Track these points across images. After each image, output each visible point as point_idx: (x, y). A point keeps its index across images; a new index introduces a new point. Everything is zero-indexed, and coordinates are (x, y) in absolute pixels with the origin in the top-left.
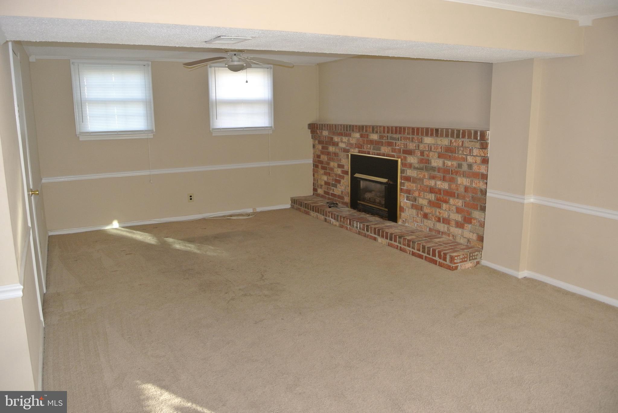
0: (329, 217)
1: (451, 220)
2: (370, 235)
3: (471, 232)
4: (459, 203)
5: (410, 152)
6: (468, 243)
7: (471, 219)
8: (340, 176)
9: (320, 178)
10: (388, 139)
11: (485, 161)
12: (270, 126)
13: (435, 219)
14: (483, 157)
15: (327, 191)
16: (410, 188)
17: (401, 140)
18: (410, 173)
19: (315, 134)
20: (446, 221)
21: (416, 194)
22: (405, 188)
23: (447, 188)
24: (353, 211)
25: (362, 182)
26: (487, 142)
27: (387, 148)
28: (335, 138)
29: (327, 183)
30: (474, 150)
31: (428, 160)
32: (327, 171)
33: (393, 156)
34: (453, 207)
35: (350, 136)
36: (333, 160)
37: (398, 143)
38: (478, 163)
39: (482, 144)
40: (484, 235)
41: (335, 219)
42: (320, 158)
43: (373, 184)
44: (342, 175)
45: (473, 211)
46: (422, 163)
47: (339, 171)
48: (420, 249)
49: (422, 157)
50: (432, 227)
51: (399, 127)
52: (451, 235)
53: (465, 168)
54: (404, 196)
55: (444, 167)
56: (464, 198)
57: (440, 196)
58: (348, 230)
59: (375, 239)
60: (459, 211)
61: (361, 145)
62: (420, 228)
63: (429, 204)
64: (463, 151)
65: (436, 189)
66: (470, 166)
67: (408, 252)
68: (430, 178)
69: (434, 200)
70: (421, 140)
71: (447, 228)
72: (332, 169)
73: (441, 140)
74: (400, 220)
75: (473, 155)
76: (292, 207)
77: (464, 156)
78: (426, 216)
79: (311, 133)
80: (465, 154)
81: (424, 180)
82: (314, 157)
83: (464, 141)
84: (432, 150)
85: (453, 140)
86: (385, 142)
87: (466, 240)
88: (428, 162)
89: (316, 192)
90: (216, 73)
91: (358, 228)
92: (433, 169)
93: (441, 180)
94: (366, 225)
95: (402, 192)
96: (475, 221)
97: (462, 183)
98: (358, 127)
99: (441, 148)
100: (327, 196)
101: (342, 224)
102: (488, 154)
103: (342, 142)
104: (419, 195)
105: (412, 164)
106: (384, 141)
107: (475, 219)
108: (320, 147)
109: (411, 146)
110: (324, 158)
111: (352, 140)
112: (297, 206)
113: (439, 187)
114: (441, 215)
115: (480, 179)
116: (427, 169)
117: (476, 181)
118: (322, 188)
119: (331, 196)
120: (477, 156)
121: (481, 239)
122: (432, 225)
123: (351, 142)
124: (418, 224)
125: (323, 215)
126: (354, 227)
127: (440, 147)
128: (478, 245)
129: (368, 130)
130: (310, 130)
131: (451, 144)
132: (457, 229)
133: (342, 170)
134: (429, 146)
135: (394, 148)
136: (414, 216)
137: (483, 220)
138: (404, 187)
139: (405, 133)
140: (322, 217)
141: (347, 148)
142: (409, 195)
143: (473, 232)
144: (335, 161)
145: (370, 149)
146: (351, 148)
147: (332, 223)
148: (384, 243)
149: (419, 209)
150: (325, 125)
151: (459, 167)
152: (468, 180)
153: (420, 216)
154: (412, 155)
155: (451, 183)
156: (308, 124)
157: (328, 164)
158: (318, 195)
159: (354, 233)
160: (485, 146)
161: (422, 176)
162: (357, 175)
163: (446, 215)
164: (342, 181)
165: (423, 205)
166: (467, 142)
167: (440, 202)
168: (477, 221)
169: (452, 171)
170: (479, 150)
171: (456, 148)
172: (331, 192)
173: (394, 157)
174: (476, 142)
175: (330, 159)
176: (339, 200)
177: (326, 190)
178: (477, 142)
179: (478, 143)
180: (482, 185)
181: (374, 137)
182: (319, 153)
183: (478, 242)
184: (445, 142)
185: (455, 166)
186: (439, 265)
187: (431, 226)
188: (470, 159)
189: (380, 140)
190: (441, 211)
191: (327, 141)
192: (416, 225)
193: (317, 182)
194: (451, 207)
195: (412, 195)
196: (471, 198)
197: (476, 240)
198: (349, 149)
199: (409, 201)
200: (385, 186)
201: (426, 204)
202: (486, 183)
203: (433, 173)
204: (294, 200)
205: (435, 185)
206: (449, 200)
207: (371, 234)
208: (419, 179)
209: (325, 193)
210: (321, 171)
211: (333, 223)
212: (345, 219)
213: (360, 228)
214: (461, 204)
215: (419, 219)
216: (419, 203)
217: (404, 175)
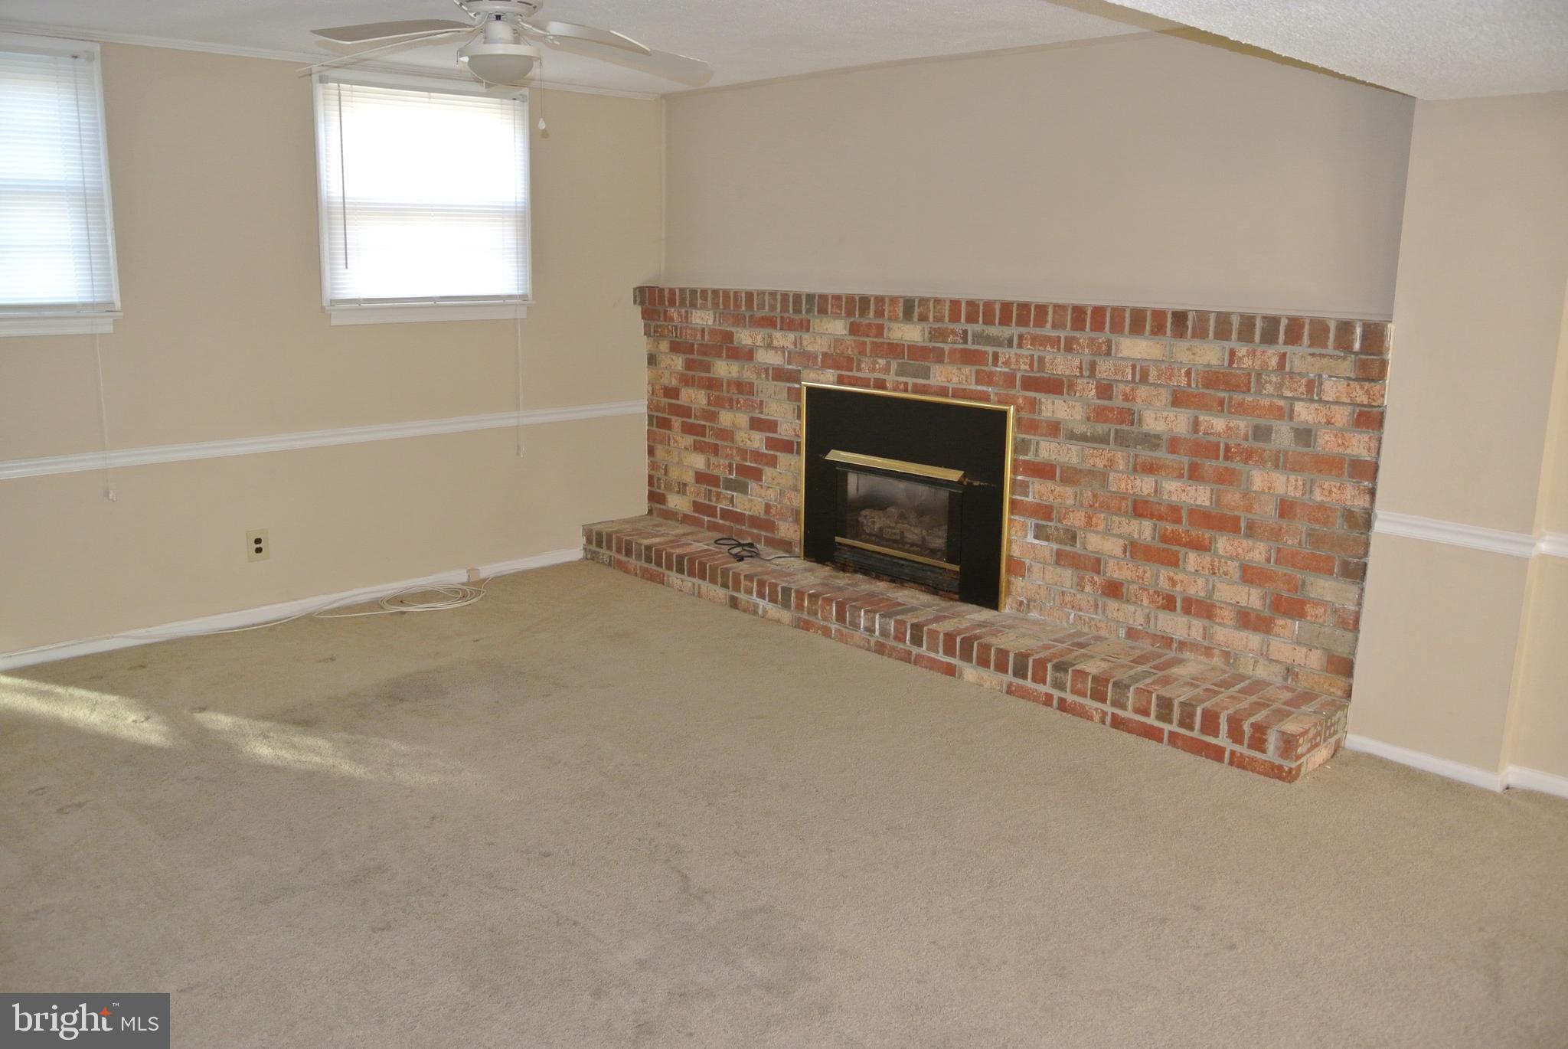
0: (749, 592)
1: (1218, 604)
2: (929, 657)
3: (1299, 643)
4: (1258, 552)
5: (1055, 386)
6: (1286, 679)
7: (1302, 603)
8: (757, 456)
9: (676, 460)
10: (966, 342)
11: (1370, 419)
12: (521, 292)
13: (1152, 602)
14: (1359, 405)
15: (707, 502)
16: (1047, 499)
17: (1020, 346)
18: (1047, 450)
19: (659, 320)
20: (1201, 608)
21: (1077, 519)
22: (1030, 499)
23: (1207, 503)
24: (823, 572)
25: (852, 479)
26: (1384, 357)
27: (960, 369)
28: (742, 336)
29: (701, 477)
30: (1328, 385)
31: (1131, 412)
32: (706, 440)
33: (985, 397)
34: (1229, 562)
35: (808, 330)
36: (731, 404)
37: (1005, 353)
38: (1339, 425)
39: (1363, 366)
40: (1354, 654)
41: (773, 600)
42: (678, 399)
43: (902, 486)
44: (766, 452)
45: (1309, 579)
46: (1105, 422)
47: (757, 441)
48: (1150, 708)
49: (1106, 403)
50: (1142, 625)
51: (1018, 305)
52: (1216, 652)
53: (1283, 437)
54: (1024, 525)
55: (1196, 436)
56: (1275, 534)
57: (1176, 527)
58: (830, 637)
59: (950, 671)
60: (1250, 575)
61: (850, 360)
62: (1090, 627)
63: (1128, 554)
64: (1279, 386)
65: (1160, 504)
66: (1305, 435)
67: (1097, 718)
68: (1135, 470)
69: (1149, 539)
70: (1104, 348)
71: (1201, 630)
72: (727, 435)
73: (1189, 349)
74: (1009, 601)
75: (1320, 401)
76: (591, 556)
77: (1281, 403)
78: (1113, 590)
79: (643, 318)
80: (1289, 394)
81: (1112, 476)
82: (653, 393)
83: (1288, 355)
84: (1151, 379)
85: (1242, 350)
86: (953, 351)
87: (1278, 669)
88: (1129, 416)
89: (659, 506)
90: (342, 103)
91: (877, 633)
92: (1151, 441)
93: (1181, 476)
94: (912, 625)
95: (1015, 511)
96: (1320, 611)
97: (1270, 488)
98: (844, 299)
99: (1188, 374)
100: (706, 518)
101: (805, 616)
102: (1383, 396)
103: (770, 346)
104: (1089, 524)
105: (1059, 423)
106: (946, 347)
107: (1317, 603)
108: (678, 362)
109: (1061, 365)
110: (695, 398)
111: (815, 342)
112: (614, 554)
113: (1173, 499)
114: (1178, 588)
115: (1346, 477)
116: (1122, 440)
117: (1327, 483)
118: (684, 493)
119: (722, 518)
120: (1337, 403)
121: (1344, 667)
122: (1141, 620)
123: (810, 348)
124: (1081, 613)
125: (725, 585)
126: (859, 628)
127: (1183, 371)
128: (1330, 685)
129: (886, 313)
130: (639, 309)
131: (1231, 362)
132: (1243, 634)
133: (768, 439)
134: (1138, 368)
135: (984, 371)
136: (1064, 589)
137: (1353, 608)
138: (1028, 497)
139: (1046, 322)
140: (721, 593)
141: (790, 367)
142: (1044, 523)
143: (1306, 645)
144: (737, 409)
145: (887, 370)
146: (806, 367)
147: (760, 612)
148: (987, 685)
149: (1085, 568)
150: (704, 292)
151: (1256, 438)
152: (1297, 481)
153: (1088, 588)
154: (1062, 393)
155: (1222, 487)
156: (635, 289)
157: (712, 416)
158: (670, 515)
159: (858, 646)
160: (1375, 373)
161: (1100, 464)
162: (836, 455)
163: (1197, 589)
164: (768, 472)
165: (1102, 554)
166: (1300, 357)
167: (1177, 548)
168: (1325, 610)
169: (1227, 448)
170: (1348, 385)
171: (1249, 375)
172: (723, 505)
173: (988, 400)
174: (1339, 357)
175: (719, 403)
176: (755, 531)
177: (701, 500)
178: (1344, 358)
179: (1347, 362)
180: (1353, 497)
181: (911, 333)
182: (674, 382)
183: (1327, 674)
184: (1209, 354)
185: (1242, 433)
186: (1231, 763)
187: (1138, 622)
188: (1304, 412)
189: (931, 345)
190: (1180, 577)
191: (707, 345)
192: (1072, 617)
193: (666, 474)
194: (1220, 562)
195: (1060, 521)
196: (1304, 536)
197: (1321, 670)
198: (800, 371)
199: (1047, 539)
200: (951, 494)
201: (1119, 552)
202: (1372, 493)
203: (1146, 454)
204: (599, 534)
205: (1156, 491)
206: (1213, 540)
207: (932, 655)
208: (1089, 470)
209: (697, 507)
210: (679, 439)
211: (765, 612)
212: (820, 602)
213: (884, 633)
214: (1264, 555)
215: (1085, 599)
216: (1085, 548)
217: (1026, 458)
